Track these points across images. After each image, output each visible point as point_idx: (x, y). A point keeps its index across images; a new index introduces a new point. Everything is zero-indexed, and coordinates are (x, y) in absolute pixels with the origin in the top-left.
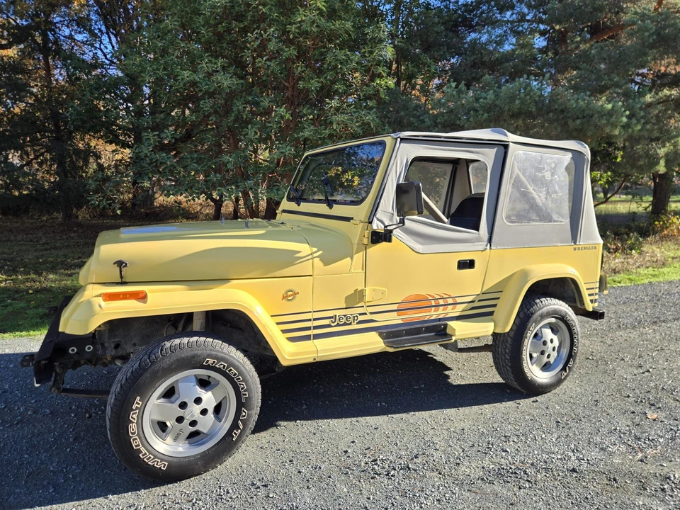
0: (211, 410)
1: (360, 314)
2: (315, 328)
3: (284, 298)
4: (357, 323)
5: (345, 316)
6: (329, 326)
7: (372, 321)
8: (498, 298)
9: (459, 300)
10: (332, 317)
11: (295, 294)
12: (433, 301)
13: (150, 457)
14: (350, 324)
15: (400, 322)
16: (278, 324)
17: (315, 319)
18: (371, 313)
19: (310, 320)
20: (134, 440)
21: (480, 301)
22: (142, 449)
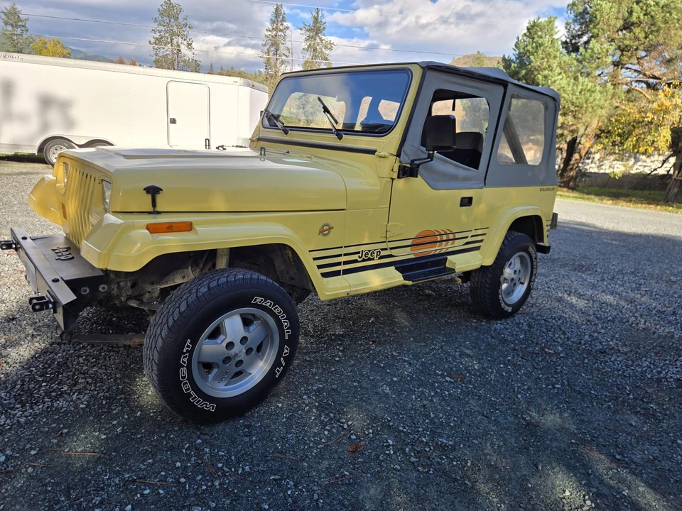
0: (255, 349)
1: (382, 250)
2: (345, 263)
3: (320, 232)
4: (379, 259)
5: (369, 251)
6: (356, 261)
7: (391, 256)
8: (485, 234)
9: (458, 236)
10: (359, 253)
11: (331, 228)
12: (438, 237)
13: (200, 401)
14: (373, 259)
15: (412, 256)
16: (315, 259)
17: (345, 255)
18: (391, 249)
19: (340, 255)
20: (184, 385)
21: (472, 236)
22: (192, 392)
